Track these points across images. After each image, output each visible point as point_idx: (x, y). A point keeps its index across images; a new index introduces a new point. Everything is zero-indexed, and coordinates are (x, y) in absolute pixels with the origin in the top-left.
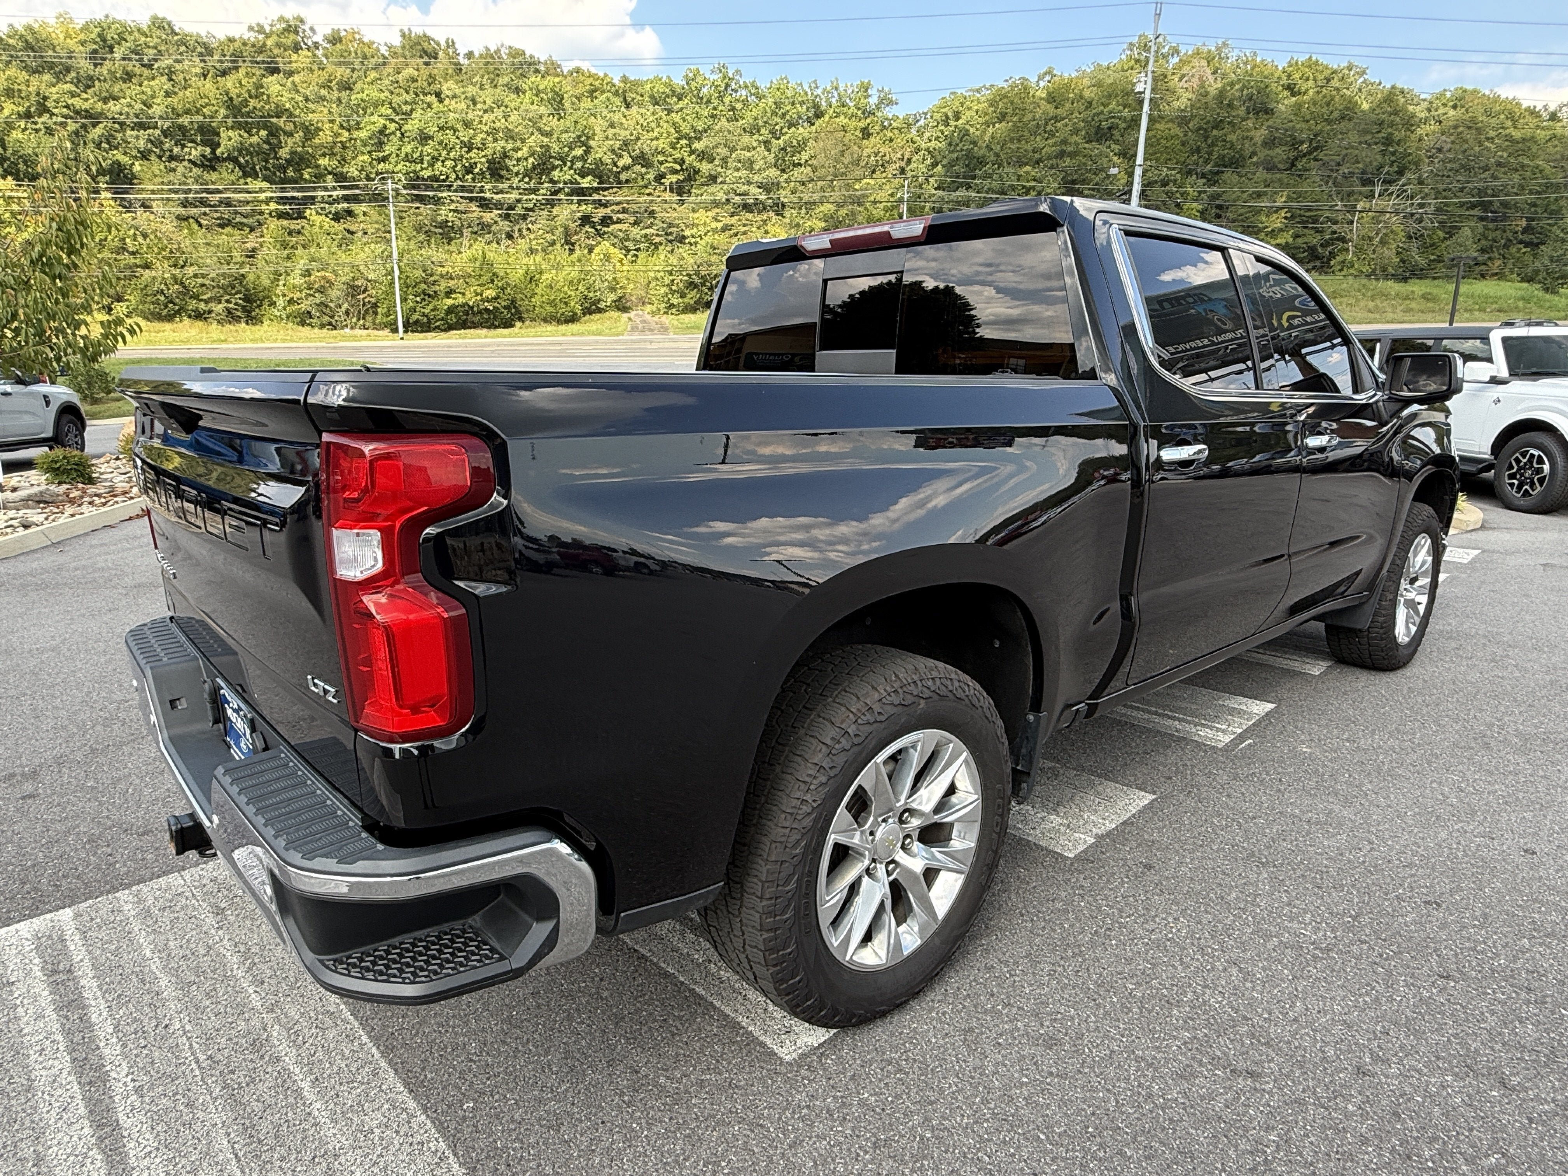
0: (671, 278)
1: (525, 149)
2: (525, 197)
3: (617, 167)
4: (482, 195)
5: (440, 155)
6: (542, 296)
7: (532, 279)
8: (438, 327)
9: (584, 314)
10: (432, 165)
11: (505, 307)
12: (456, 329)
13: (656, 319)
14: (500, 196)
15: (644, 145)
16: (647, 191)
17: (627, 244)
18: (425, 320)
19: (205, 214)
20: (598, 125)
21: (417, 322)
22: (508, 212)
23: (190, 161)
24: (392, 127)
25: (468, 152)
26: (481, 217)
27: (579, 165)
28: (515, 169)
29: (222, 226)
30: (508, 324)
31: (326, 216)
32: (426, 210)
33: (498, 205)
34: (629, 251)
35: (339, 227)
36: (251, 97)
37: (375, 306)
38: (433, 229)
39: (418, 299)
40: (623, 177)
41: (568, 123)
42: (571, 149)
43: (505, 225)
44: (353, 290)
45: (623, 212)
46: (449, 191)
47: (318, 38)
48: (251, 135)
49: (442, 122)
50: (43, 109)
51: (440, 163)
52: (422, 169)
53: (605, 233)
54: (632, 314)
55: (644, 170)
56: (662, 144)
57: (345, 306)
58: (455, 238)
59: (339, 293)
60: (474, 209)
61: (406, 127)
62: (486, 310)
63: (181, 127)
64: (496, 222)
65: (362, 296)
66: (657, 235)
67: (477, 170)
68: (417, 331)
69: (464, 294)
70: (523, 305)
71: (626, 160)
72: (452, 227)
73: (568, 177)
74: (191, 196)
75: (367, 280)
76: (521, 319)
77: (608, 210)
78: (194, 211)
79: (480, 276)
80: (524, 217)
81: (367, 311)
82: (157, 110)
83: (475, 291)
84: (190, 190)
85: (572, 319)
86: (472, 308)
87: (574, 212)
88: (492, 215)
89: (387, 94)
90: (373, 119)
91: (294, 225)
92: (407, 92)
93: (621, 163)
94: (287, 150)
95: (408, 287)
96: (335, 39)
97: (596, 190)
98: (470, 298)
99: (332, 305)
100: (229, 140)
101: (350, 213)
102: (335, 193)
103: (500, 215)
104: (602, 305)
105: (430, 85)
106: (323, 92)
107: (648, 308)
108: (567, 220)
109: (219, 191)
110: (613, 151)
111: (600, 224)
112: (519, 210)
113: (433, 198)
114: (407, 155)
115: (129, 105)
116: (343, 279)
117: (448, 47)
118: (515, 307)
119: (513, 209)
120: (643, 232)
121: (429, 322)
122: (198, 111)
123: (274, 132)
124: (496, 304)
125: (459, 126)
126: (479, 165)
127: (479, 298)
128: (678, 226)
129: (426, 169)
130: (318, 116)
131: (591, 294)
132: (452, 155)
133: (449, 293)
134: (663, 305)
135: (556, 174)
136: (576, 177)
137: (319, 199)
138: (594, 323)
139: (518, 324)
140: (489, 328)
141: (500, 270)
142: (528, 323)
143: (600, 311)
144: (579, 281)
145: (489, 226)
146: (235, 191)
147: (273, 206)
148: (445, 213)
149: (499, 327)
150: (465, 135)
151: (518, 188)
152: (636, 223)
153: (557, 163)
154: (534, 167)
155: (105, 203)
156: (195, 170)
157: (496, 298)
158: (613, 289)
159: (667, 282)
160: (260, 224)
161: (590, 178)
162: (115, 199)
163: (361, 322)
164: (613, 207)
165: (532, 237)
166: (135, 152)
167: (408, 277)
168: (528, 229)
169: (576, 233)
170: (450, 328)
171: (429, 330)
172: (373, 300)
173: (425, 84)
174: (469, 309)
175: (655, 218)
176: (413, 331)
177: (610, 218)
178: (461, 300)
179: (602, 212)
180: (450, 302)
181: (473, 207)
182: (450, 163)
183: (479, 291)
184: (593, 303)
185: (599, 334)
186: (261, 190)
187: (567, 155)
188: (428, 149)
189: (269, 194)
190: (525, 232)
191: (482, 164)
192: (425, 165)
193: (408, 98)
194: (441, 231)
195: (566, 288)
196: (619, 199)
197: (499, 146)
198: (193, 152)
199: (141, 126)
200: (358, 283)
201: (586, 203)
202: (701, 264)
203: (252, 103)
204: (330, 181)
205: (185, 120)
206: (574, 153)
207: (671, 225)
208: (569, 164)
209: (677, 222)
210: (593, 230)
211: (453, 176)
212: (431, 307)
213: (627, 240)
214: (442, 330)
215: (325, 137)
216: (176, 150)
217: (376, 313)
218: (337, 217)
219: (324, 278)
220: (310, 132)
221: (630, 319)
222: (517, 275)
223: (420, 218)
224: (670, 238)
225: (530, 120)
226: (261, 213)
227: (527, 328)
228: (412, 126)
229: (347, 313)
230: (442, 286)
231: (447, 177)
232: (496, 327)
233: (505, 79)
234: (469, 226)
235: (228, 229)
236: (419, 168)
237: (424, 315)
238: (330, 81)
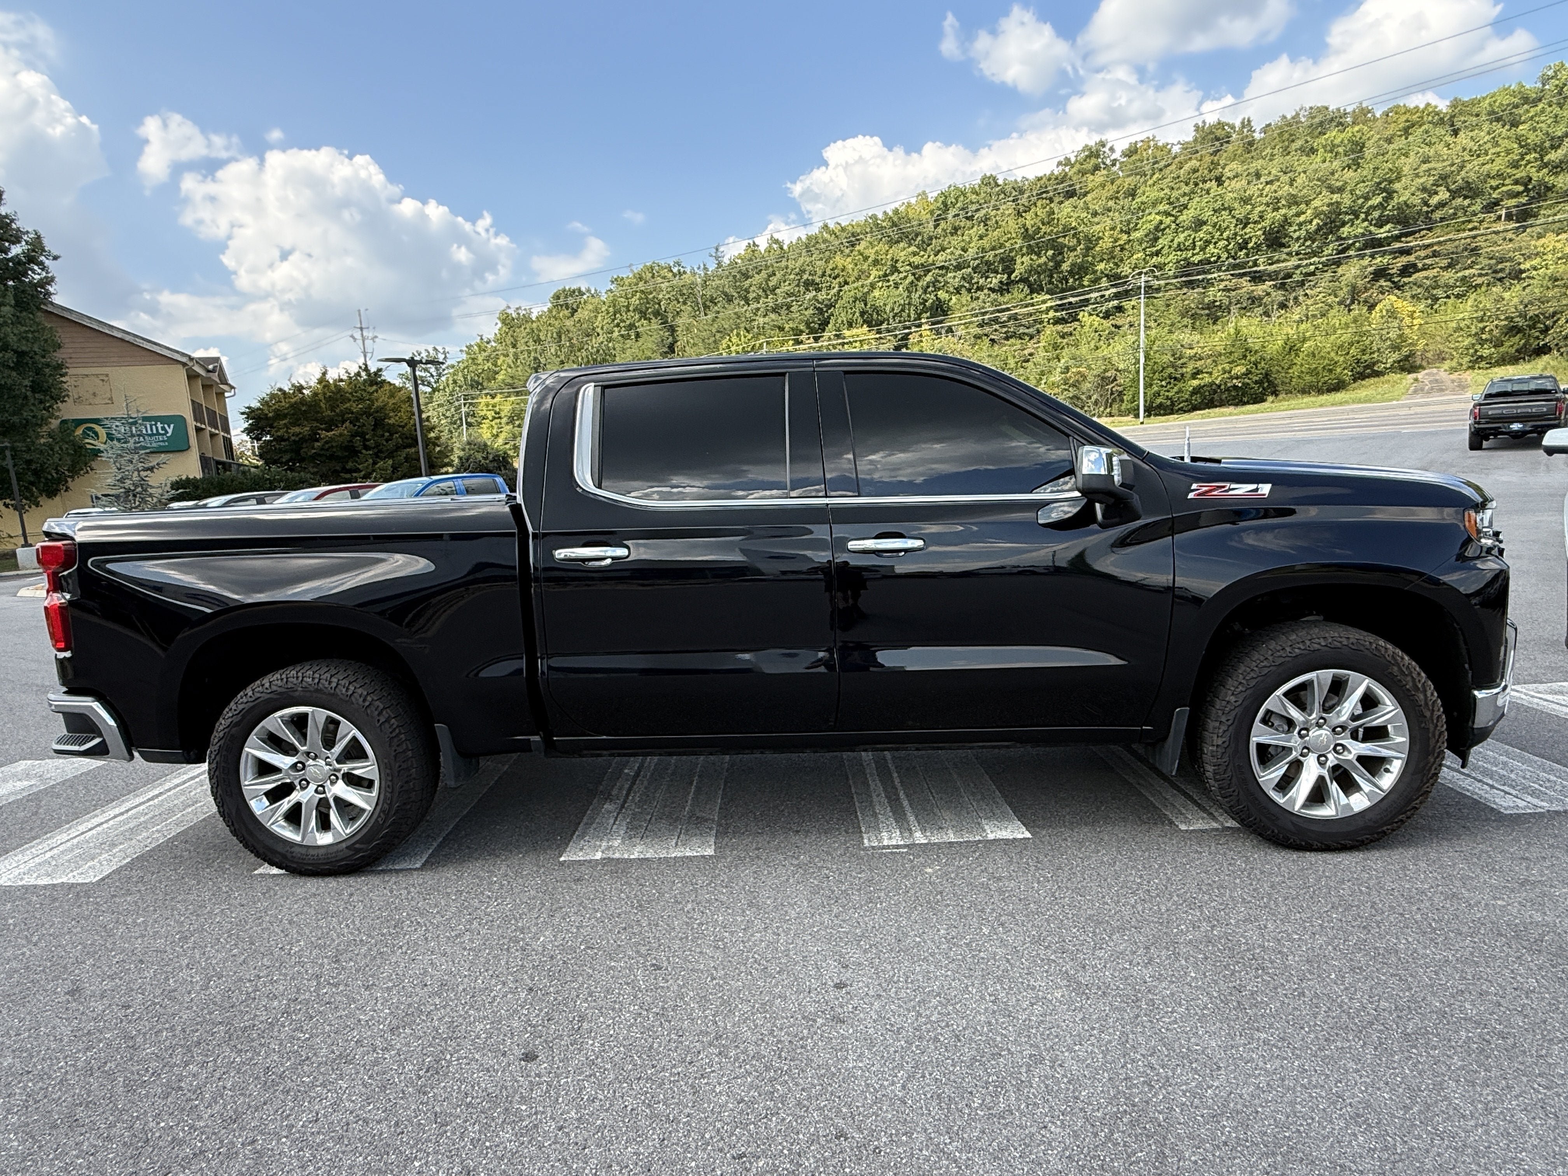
0: (1481, 325)
1: (1309, 211)
2: (1305, 262)
3: (1428, 206)
4: (1255, 269)
5: (1213, 237)
6: (1302, 365)
7: (1291, 348)
8: (1181, 409)
9: (1355, 380)
10: (1203, 249)
11: (1256, 382)
12: (1200, 409)
13: (1455, 376)
14: (1274, 266)
15: (1472, 171)
16: (1470, 226)
17: (1435, 292)
18: (1169, 403)
19: (996, 330)
20: (1407, 165)
21: (1161, 405)
22: (1283, 281)
23: (990, 289)
24: (1168, 220)
25: (1243, 228)
26: (1253, 291)
27: (1376, 214)
28: (1295, 235)
29: (1007, 339)
30: (1258, 399)
31: (1097, 315)
32: (1194, 294)
33: (1272, 276)
34: (1438, 299)
35: (1107, 324)
36: (1043, 224)
37: (1121, 394)
38: (1199, 312)
39: (1164, 383)
40: (1437, 215)
41: (1365, 173)
42: (1367, 198)
43: (1278, 296)
44: (1104, 380)
45: (1434, 256)
46: (1219, 270)
47: (1117, 155)
48: (1040, 257)
49: (1217, 205)
50: (895, 270)
51: (1212, 246)
52: (1194, 255)
53: (1406, 284)
54: (1420, 375)
55: (1467, 202)
56: (1499, 165)
57: (1094, 397)
58: (1223, 317)
59: (1089, 385)
60: (1245, 284)
61: (1181, 218)
62: (1235, 387)
63: (988, 263)
64: (1268, 294)
65: (1110, 387)
66: (1480, 275)
67: (1250, 245)
68: (1160, 415)
69: (1211, 373)
70: (1278, 378)
71: (1443, 195)
72: (1220, 306)
73: (1360, 231)
74: (986, 317)
75: (1117, 370)
76: (1275, 393)
77: (1412, 258)
78: (987, 329)
79: (1231, 353)
80: (1302, 284)
81: (1114, 400)
82: (971, 252)
83: (1223, 369)
84: (986, 313)
85: (1338, 386)
86: (1219, 386)
87: (1366, 268)
88: (1265, 287)
89: (1167, 191)
90: (1150, 218)
91: (1067, 328)
92: (1187, 184)
93: (1434, 201)
94: (1068, 263)
95: (1154, 373)
96: (1131, 152)
97: (1397, 238)
98: (1217, 377)
99: (1083, 397)
100: (1023, 263)
101: (1120, 309)
102: (1107, 293)
103: (1275, 286)
104: (1380, 367)
105: (1210, 171)
106: (1111, 203)
107: (1447, 365)
108: (1355, 277)
109: (1008, 309)
110: (1424, 190)
111: (1399, 275)
112: (1297, 277)
113: (1203, 280)
114: (1179, 245)
115: (952, 253)
116: (1095, 372)
117: (1243, 127)
118: (1269, 381)
119: (1291, 277)
120: (1460, 274)
121: (1173, 404)
122: (1001, 246)
123: (1060, 250)
124: (1247, 380)
125: (1236, 205)
126: (1254, 240)
127: (1227, 375)
128: (1511, 260)
129: (1198, 254)
130: (1102, 226)
131: (1366, 357)
132: (1225, 235)
133: (1194, 376)
134: (1467, 359)
135: (1345, 231)
136: (1372, 228)
137: (1093, 301)
138: (1368, 389)
139: (1270, 398)
140: (1236, 405)
141: (1254, 343)
142: (1281, 397)
143: (1378, 374)
144: (1351, 344)
145: (1260, 299)
146: (1023, 306)
147: (1052, 314)
148: (1214, 294)
149: (1248, 403)
150: (1241, 212)
151: (1297, 254)
152: (1450, 266)
153: (1347, 218)
154: (1319, 228)
155: (924, 333)
156: (992, 295)
157: (1248, 373)
158: (1396, 348)
159: (1474, 330)
160: (1038, 332)
161: (1388, 227)
162: (931, 330)
163: (1108, 410)
164: (1419, 253)
165: (1309, 302)
166: (951, 289)
167: (1155, 363)
168: (1306, 295)
169: (1366, 289)
170: (1195, 408)
171: (1172, 413)
172: (1120, 389)
173: (1206, 172)
174: (1214, 389)
175: (1479, 255)
176: (1156, 415)
177: (1414, 266)
178: (1207, 379)
179: (1403, 260)
180: (1195, 383)
181: (1244, 282)
182: (1222, 244)
183: (1228, 368)
184: (1366, 367)
185: (1369, 401)
186: (1044, 302)
187: (1362, 207)
188: (1201, 234)
189: (1049, 304)
190: (1301, 298)
191: (1258, 237)
192: (1197, 250)
193: (1187, 189)
194: (1207, 312)
195: (1333, 354)
196: (1427, 242)
197: (1278, 216)
198: (994, 281)
199: (958, 267)
200: (1108, 374)
201: (1384, 253)
202: (1531, 303)
203: (1044, 229)
204: (1104, 283)
205: (990, 256)
206: (1370, 203)
207: (1501, 260)
208: (1363, 216)
209: (1511, 254)
210: (1388, 283)
211: (1225, 255)
212: (1176, 389)
213: (1437, 287)
214: (1185, 412)
215: (1106, 244)
216: (982, 281)
217: (1122, 401)
218: (1107, 315)
219: (1079, 373)
220: (1091, 242)
221: (1416, 380)
222: (1275, 347)
223: (1186, 302)
224: (1500, 275)
225: (1319, 180)
226: (1041, 322)
227: (1280, 401)
228: (1186, 217)
229: (1096, 403)
230: (1189, 369)
231: (1219, 257)
232: (1244, 404)
233: (1299, 143)
234: (1238, 302)
235: (1012, 341)
236: (1190, 255)
237: (1167, 398)
238: (1118, 192)
